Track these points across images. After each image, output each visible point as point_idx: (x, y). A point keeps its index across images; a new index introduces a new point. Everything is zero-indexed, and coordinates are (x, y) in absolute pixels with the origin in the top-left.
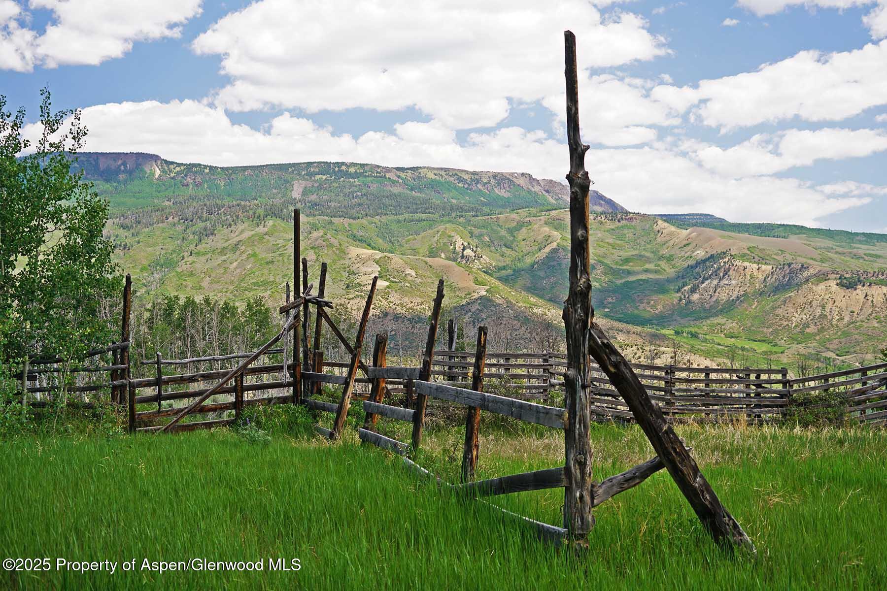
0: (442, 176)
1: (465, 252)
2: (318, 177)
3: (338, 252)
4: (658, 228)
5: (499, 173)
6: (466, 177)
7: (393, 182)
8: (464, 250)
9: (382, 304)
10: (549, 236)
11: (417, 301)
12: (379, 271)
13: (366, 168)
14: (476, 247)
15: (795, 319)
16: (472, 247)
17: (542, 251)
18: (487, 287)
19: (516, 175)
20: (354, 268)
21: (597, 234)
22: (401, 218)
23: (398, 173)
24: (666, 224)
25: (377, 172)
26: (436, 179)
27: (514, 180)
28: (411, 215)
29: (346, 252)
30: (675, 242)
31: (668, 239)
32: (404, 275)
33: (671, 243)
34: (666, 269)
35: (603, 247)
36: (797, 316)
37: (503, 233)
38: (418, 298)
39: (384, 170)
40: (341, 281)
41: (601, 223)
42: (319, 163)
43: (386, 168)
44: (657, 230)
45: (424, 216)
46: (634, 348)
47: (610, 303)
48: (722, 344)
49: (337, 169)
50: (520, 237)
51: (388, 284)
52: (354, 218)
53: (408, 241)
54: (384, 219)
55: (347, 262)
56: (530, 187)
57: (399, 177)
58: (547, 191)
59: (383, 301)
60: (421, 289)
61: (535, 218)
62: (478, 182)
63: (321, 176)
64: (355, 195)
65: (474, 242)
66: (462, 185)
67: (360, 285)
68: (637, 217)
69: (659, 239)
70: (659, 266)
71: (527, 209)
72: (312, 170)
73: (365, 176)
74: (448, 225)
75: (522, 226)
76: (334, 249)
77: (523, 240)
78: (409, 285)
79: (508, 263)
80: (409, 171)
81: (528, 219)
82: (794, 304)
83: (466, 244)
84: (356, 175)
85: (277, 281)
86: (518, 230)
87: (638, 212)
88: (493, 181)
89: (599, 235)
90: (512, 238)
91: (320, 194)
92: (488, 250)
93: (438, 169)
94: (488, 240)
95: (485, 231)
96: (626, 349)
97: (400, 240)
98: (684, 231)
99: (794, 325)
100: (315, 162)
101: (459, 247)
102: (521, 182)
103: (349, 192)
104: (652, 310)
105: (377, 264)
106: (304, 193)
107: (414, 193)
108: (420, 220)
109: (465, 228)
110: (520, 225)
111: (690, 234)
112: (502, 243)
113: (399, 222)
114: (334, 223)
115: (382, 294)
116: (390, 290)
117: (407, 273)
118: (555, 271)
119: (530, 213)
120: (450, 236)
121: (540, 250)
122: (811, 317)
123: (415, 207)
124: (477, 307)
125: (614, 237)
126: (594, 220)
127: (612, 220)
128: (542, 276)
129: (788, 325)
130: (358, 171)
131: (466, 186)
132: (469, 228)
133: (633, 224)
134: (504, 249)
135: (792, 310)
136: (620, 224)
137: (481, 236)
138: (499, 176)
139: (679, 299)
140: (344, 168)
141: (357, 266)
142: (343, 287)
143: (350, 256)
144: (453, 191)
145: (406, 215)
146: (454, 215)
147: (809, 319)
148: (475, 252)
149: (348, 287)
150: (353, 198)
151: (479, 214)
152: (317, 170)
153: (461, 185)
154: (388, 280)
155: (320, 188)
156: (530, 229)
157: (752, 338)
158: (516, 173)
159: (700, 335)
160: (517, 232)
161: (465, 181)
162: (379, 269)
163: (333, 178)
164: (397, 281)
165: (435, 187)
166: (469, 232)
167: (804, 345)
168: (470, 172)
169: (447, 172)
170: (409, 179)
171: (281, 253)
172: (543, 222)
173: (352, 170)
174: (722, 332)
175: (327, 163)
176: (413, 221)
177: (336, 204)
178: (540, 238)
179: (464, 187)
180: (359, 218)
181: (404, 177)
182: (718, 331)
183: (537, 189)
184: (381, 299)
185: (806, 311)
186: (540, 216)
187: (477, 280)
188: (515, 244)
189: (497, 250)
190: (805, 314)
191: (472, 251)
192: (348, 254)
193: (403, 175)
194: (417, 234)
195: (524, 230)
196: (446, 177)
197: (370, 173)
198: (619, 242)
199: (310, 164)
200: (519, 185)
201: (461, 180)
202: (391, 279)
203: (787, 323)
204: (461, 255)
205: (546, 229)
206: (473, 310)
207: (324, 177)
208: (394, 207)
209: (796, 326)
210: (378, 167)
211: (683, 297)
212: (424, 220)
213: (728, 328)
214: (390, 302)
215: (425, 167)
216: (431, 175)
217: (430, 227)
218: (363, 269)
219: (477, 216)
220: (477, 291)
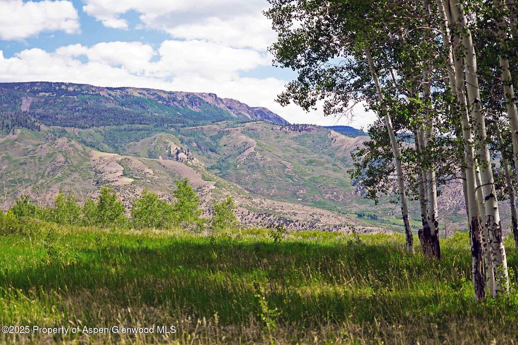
0: (144, 95)
1: (179, 155)
2: (41, 94)
3: (83, 155)
4: (331, 136)
5: (191, 93)
6: (164, 96)
7: (107, 99)
8: (178, 153)
9: (130, 197)
10: (246, 143)
11: (158, 194)
12: (123, 171)
13: (83, 88)
14: (188, 151)
15: (448, 204)
16: (184, 151)
17: (242, 154)
18: (215, 183)
19: (204, 94)
20: (100, 168)
21: (284, 141)
22: (122, 127)
23: (109, 92)
24: (337, 134)
25: (93, 91)
26: (141, 97)
27: (204, 99)
28: (130, 125)
29: (90, 155)
30: (346, 147)
31: (341, 145)
32: (143, 173)
33: (344, 147)
34: (342, 168)
35: (290, 151)
36: (450, 202)
37: (208, 140)
38: (159, 192)
39: (97, 89)
40: (89, 178)
41: (286, 133)
42: (41, 83)
43: (98, 88)
44: (331, 138)
45: (141, 126)
46: (346, 227)
47: (302, 194)
48: (396, 223)
49: (57, 88)
50: (222, 143)
51: (133, 180)
52: (83, 128)
53: (130, 146)
54: (107, 128)
55: (92, 164)
56: (217, 105)
57: (110, 95)
58: (230, 108)
59: (131, 194)
60: (160, 185)
61: (232, 129)
62: (174, 100)
63: (44, 93)
64: (77, 109)
65: (185, 147)
66: (162, 102)
67: (109, 182)
68: (314, 128)
69: (333, 145)
70: (336, 165)
71: (225, 121)
72: (36, 88)
73: (83, 94)
74: (162, 134)
75: (222, 134)
76: (79, 152)
77: (225, 146)
78: (149, 181)
79: (214, 163)
80: (118, 91)
81: (227, 129)
82: (447, 193)
83: (179, 148)
84: (74, 93)
85: (32, 178)
86: (220, 138)
87: (314, 124)
88: (186, 100)
89: (286, 142)
90: (215, 144)
91: (46, 108)
92: (196, 153)
93: (141, 89)
94: (196, 145)
95: (193, 138)
96: (340, 229)
97: (123, 145)
98: (353, 139)
99: (448, 208)
100: (38, 82)
101: (173, 151)
102: (209, 100)
103: (72, 106)
104: (335, 199)
105: (120, 164)
106: (31, 107)
107: (124, 108)
108: (139, 130)
109: (176, 136)
110: (221, 134)
111: (358, 141)
112: (208, 148)
113: (120, 131)
114: (67, 132)
115: (129, 188)
116: (135, 185)
117: (146, 171)
118: (255, 170)
119: (228, 125)
120: (165, 143)
121: (240, 154)
122: (461, 203)
123: (131, 119)
124: (211, 198)
125: (298, 143)
126: (280, 130)
127: (294, 130)
128: (245, 173)
129: (443, 209)
130: (76, 90)
131: (165, 103)
132: (180, 136)
133: (311, 133)
134: (210, 153)
135: (446, 198)
136: (301, 133)
137: (190, 142)
138: (191, 95)
139: (356, 190)
140: (63, 87)
141: (102, 166)
142: (93, 183)
143: (93, 158)
144: (155, 106)
145: (126, 126)
146: (166, 125)
147: (459, 204)
148: (187, 155)
149: (98, 183)
150: (75, 111)
151: (186, 125)
152: (40, 89)
153: (160, 102)
154: (132, 177)
155: (46, 103)
156: (229, 137)
157: (417, 219)
158: (205, 93)
159: (378, 218)
160: (219, 139)
161: (164, 99)
162: (123, 169)
163: (55, 95)
164: (139, 178)
165: (140, 103)
166: (180, 140)
167: (458, 223)
168: (167, 92)
169: (149, 92)
170: (118, 96)
171: (32, 155)
172: (239, 132)
173: (71, 89)
174: (393, 214)
175: (48, 82)
176: (132, 130)
177: (63, 116)
178: (239, 144)
179: (163, 103)
180: (86, 128)
181: (115, 95)
182: (390, 214)
183: (222, 106)
184: (129, 193)
185: (456, 199)
186: (236, 127)
187: (204, 177)
188: (218, 148)
189: (204, 154)
190: (456, 200)
191: (185, 154)
192: (91, 156)
193: (113, 93)
194: (137, 140)
195: (224, 138)
196: (148, 96)
197: (86, 92)
198: (302, 147)
199: (33, 84)
200: (207, 103)
201: (160, 98)
202: (134, 176)
203: (443, 207)
204: (175, 157)
205: (244, 137)
206: (207, 200)
207: (47, 94)
208: (114, 119)
209: (450, 209)
210: (93, 86)
211: (358, 188)
212: (142, 130)
213: (398, 212)
214: (136, 195)
215: (130, 88)
216: (136, 94)
217: (148, 135)
218: (108, 169)
219: (185, 126)
220: (207, 185)
